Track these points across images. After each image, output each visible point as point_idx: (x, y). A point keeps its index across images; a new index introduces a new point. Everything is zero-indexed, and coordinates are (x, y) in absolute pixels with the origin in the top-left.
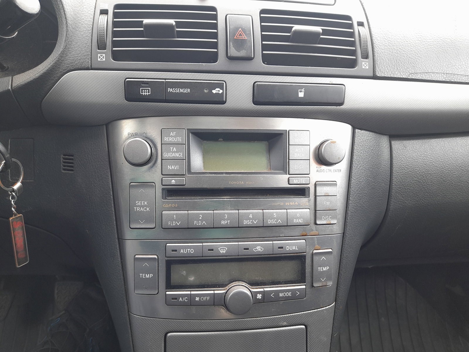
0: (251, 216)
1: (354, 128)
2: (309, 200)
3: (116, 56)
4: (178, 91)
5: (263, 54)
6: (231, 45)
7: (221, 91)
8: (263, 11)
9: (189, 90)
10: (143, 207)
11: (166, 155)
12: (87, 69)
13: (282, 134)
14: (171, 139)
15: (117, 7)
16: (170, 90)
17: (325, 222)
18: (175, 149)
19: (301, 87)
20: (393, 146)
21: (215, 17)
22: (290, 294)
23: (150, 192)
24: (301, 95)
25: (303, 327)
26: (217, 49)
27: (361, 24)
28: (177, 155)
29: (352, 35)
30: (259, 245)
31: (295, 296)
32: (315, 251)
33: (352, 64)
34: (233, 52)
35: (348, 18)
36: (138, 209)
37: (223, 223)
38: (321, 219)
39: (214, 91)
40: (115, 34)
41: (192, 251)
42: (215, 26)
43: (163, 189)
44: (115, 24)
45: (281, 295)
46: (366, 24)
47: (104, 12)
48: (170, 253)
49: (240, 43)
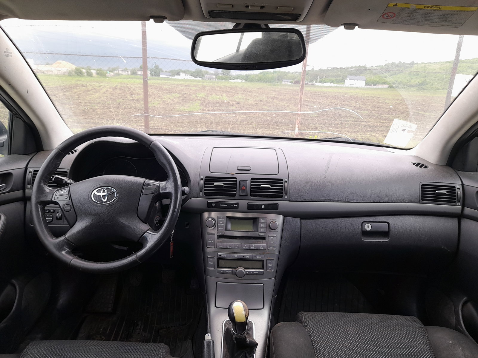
0: (245, 246)
1: (284, 216)
2: (266, 241)
3: (205, 194)
4: (223, 205)
5: (251, 194)
6: (240, 191)
7: (237, 206)
8: (252, 179)
9: (227, 205)
10: (211, 241)
11: (218, 224)
12: (196, 198)
13: (257, 219)
14: (221, 219)
15: (206, 177)
16: (221, 205)
17: (271, 249)
18: (222, 223)
19: (263, 205)
20: (302, 222)
21: (236, 181)
22: (258, 273)
23: (213, 236)
24: (263, 207)
25: (263, 284)
26: (236, 192)
27: (286, 182)
28: (222, 225)
29: (282, 186)
30: (248, 255)
31: (259, 274)
32: (268, 259)
33: (282, 196)
34: (241, 194)
35: (282, 180)
36: (209, 241)
37: (236, 247)
38: (270, 248)
39: (234, 206)
40: (205, 187)
41: (226, 256)
42: (236, 184)
43: (217, 235)
44: (205, 184)
45: (255, 273)
46: (288, 182)
47: (202, 179)
48: (219, 256)
49: (243, 191)
